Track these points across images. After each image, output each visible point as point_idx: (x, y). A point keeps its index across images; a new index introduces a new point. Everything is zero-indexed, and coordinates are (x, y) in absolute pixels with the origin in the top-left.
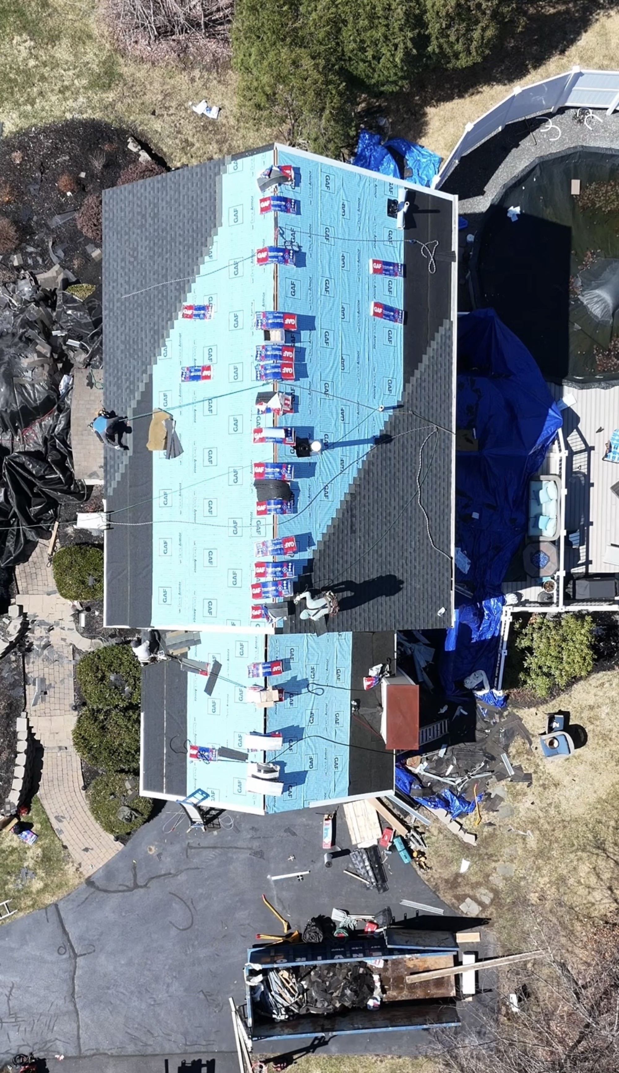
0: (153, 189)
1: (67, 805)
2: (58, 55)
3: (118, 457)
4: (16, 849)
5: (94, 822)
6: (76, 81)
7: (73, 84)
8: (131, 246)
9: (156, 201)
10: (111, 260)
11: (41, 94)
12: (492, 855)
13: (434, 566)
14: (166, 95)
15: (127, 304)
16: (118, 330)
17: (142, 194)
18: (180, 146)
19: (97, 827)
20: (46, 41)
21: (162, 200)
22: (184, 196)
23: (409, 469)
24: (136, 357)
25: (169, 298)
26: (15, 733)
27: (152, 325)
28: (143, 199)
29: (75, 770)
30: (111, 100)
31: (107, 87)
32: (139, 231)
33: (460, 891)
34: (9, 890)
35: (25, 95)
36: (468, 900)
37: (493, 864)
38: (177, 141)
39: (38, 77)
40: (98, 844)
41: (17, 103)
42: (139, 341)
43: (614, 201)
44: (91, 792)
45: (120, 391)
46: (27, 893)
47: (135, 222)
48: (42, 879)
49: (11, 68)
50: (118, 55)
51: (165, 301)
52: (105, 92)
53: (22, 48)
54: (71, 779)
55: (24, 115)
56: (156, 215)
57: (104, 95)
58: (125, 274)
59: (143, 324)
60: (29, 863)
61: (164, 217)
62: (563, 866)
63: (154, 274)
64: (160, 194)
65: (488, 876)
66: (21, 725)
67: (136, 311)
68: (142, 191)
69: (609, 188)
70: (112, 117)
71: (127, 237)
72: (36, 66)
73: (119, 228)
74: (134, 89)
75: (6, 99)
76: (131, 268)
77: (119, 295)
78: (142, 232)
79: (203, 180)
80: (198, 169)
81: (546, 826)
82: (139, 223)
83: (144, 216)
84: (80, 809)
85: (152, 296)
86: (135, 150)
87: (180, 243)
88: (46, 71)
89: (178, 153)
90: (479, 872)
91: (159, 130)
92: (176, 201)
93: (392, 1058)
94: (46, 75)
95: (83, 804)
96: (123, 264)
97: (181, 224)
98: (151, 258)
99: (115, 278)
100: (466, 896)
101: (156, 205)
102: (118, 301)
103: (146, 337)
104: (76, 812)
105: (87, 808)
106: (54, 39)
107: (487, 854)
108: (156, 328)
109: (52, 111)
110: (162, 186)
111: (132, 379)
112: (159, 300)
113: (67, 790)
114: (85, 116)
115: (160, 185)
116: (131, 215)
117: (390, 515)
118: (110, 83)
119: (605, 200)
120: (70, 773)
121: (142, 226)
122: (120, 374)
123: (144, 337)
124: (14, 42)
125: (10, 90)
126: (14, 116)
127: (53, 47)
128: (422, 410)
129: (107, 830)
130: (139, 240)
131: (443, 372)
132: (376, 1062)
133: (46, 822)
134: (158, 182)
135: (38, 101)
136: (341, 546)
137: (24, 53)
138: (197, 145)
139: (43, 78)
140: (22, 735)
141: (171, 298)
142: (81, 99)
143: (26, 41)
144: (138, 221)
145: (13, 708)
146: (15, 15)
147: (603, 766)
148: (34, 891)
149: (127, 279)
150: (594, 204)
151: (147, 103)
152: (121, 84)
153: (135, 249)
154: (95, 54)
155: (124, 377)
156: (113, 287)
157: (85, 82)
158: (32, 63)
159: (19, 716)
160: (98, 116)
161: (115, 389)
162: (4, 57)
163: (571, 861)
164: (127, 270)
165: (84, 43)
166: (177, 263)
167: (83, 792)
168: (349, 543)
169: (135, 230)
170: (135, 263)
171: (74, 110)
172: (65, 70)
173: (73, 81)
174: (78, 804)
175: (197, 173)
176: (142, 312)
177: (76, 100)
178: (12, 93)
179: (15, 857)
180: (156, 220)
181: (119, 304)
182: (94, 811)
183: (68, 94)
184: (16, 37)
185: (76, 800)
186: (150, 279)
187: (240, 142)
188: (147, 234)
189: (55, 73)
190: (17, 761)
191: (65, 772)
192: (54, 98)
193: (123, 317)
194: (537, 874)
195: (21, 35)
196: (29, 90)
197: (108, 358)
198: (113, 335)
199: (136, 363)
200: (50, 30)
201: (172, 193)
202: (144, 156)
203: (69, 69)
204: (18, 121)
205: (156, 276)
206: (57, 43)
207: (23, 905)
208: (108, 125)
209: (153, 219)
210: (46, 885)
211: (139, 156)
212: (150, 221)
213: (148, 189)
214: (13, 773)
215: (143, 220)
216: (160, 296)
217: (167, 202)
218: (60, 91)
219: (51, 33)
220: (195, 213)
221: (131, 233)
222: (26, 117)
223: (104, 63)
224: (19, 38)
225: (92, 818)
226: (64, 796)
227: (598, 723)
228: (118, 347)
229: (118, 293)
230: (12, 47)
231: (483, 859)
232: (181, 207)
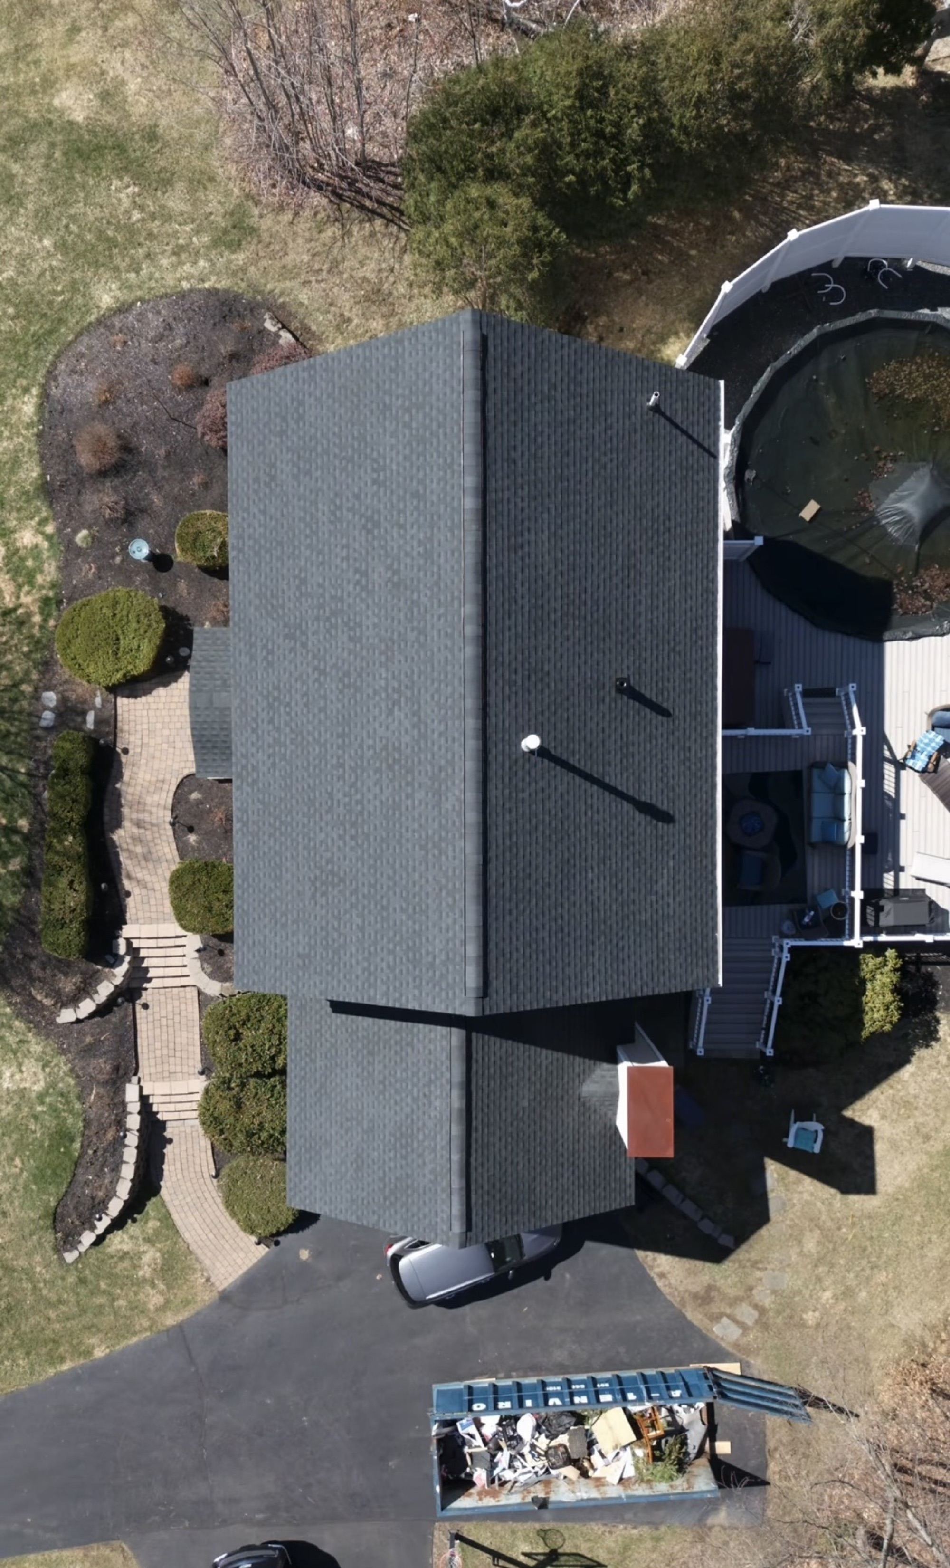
0: (297, 380)
1: (193, 1196)
2: (171, 204)
3: (253, 755)
4: (128, 1253)
5: (229, 1218)
6: (194, 239)
7: (192, 243)
8: (267, 461)
9: (301, 397)
10: (240, 481)
11: (148, 256)
12: (756, 1262)
13: (694, 902)
14: (314, 255)
15: (263, 542)
16: (249, 579)
17: (281, 388)
18: (335, 323)
19: (231, 1226)
20: (154, 185)
21: (310, 395)
22: (340, 388)
23: (660, 767)
24: (275, 616)
25: (320, 534)
26: (124, 1104)
27: (297, 572)
28: (283, 394)
29: (203, 1149)
30: (241, 263)
31: (236, 246)
32: (278, 440)
33: (715, 1309)
34: (120, 1307)
35: (127, 260)
36: (725, 1320)
37: (758, 1274)
38: (330, 316)
39: (144, 234)
40: (235, 1246)
41: (116, 269)
42: (280, 594)
43: (920, 385)
44: (224, 1181)
45: (254, 664)
46: (142, 1312)
47: (272, 427)
48: (161, 1293)
49: (109, 223)
50: (250, 203)
51: (314, 538)
52: (234, 252)
53: (122, 196)
54: (197, 1161)
55: (126, 286)
56: (301, 417)
57: (233, 257)
58: (260, 500)
59: (285, 571)
60: (145, 1272)
61: (312, 419)
62: (852, 1275)
63: (299, 500)
64: (306, 386)
65: (751, 1289)
66: (131, 1093)
67: (274, 552)
68: (282, 383)
69: (914, 367)
70: (243, 285)
71: (261, 448)
72: (143, 220)
73: (250, 437)
74: (272, 247)
75: (103, 265)
76: (267, 491)
77: (251, 530)
78: (282, 441)
79: (368, 365)
80: (360, 351)
81: (829, 1224)
82: (278, 428)
83: (284, 419)
84: (210, 1201)
85: (297, 532)
86: (273, 329)
87: (335, 456)
88: (155, 227)
89: (331, 333)
90: (739, 1285)
91: (306, 302)
92: (329, 396)
93: (625, 1528)
94: (155, 231)
95: (214, 1194)
96: (256, 486)
97: (337, 430)
98: (296, 477)
99: (245, 505)
100: (722, 1315)
101: (301, 403)
102: (250, 538)
103: (289, 589)
104: (206, 1205)
105: (219, 1200)
106: (165, 182)
107: (749, 1260)
108: (303, 575)
109: (163, 278)
110: (310, 375)
111: (270, 646)
112: (307, 537)
113: (193, 1175)
114: (207, 285)
115: (306, 375)
116: (267, 417)
117: (633, 834)
118: (239, 241)
119: (908, 383)
120: (197, 1154)
121: (282, 433)
122: (253, 639)
123: (285, 588)
124: (113, 188)
125: (107, 253)
126: (113, 286)
127: (164, 193)
128: (677, 684)
129: (245, 1230)
130: (278, 452)
131: (704, 629)
132: (603, 1533)
133: (167, 1219)
134: (304, 370)
135: (144, 266)
136: (565, 883)
137: (126, 203)
138: (356, 321)
139: (151, 236)
140: (134, 1106)
141: (324, 534)
142: (202, 263)
143: (128, 186)
144: (276, 426)
145: (121, 1072)
146: (113, 152)
147: (906, 1143)
148: (151, 1307)
149: (262, 507)
150: (893, 391)
151: (290, 266)
152: (255, 241)
153: (272, 466)
154: (219, 202)
155: (259, 644)
156: (243, 519)
157: (206, 239)
158: (136, 216)
159: (130, 1081)
160: (223, 284)
161: (247, 660)
162: (99, 209)
163: (863, 1270)
164: (261, 495)
165: (205, 188)
166: (332, 483)
167: (215, 1181)
168: (577, 876)
169: (273, 438)
170: (273, 485)
171: (193, 277)
172: (180, 225)
173: (191, 238)
174: (207, 1195)
175: (358, 357)
176: (283, 552)
177: (195, 263)
178: (111, 257)
179: (126, 1263)
180: (301, 424)
181: (251, 542)
182: (229, 1204)
183: (183, 256)
184: (114, 182)
185: (204, 1188)
186: (294, 507)
187: (413, 316)
188: (289, 444)
189: (169, 228)
190: (127, 1141)
191: (190, 1152)
192: (165, 262)
193: (257, 560)
194: (818, 1287)
195: (121, 178)
196: (133, 252)
197: (236, 618)
198: (244, 586)
199: (275, 625)
200: (160, 171)
201: (324, 385)
202: (286, 337)
203: (186, 223)
204: (118, 294)
205: (302, 503)
206: (170, 189)
207: (138, 1327)
208: (237, 297)
209: (297, 422)
210: (167, 1302)
211: (280, 337)
212: (292, 424)
213: (290, 380)
214: (122, 1157)
215: (284, 425)
216: (308, 532)
217: (316, 399)
218: (174, 253)
219: (162, 175)
220: (356, 412)
221: (267, 442)
222: (130, 288)
223: (232, 214)
224: (119, 183)
225: (227, 1214)
226: (189, 1184)
227: (899, 1087)
228: (250, 603)
229: (249, 526)
230: (109, 196)
231: (744, 1267)
232: (337, 405)
